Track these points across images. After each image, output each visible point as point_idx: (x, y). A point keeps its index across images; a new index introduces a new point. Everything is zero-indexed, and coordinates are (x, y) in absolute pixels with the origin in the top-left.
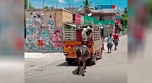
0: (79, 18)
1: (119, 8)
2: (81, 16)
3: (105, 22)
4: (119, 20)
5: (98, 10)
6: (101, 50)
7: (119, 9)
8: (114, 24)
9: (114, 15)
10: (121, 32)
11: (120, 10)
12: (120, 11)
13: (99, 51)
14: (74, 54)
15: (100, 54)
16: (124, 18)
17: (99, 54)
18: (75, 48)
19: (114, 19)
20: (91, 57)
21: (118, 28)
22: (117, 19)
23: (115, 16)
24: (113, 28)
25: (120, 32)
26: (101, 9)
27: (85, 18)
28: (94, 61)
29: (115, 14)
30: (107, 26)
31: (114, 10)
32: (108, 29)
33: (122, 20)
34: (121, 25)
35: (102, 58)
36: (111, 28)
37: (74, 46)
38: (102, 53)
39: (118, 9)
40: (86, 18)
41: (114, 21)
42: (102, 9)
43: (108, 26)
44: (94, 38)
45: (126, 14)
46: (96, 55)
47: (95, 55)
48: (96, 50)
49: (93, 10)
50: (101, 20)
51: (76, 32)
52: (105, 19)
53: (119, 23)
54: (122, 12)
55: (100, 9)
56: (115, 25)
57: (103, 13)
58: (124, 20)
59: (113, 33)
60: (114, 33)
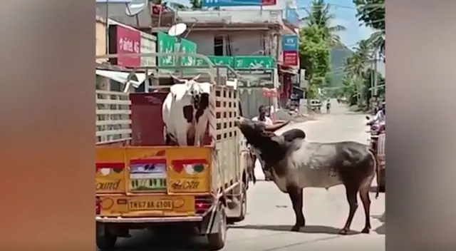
0: (136, 43)
1: (291, 3)
2: (142, 33)
3: (239, 61)
4: (295, 52)
5: (206, 10)
6: (241, 183)
7: (291, 7)
8: (276, 70)
9: (273, 34)
10: (303, 102)
11: (297, 11)
12: (298, 16)
13: (237, 186)
14: (126, 202)
15: (238, 197)
16: (313, 44)
17: (235, 200)
18: (131, 175)
19: (276, 48)
20: (205, 214)
21: (290, 85)
22: (286, 50)
23: (278, 36)
24: (271, 86)
25: (298, 100)
26: (217, 9)
27: (157, 42)
28: (220, 229)
29: (276, 27)
30: (244, 77)
31: (271, 11)
32: (250, 90)
33: (305, 53)
34: (303, 71)
35: (246, 217)
36: (262, 86)
37: (127, 168)
38: (247, 192)
39: (288, 8)
40: (161, 43)
41: (274, 54)
42: (222, 8)
43: (251, 79)
44: (216, 127)
45: (322, 29)
46: (225, 206)
47: (223, 206)
48: (226, 181)
49: (183, 12)
50: (218, 52)
51: (129, 102)
52: (237, 50)
53: (296, 64)
54: (303, 19)
55: (212, 8)
56: (279, 74)
57: (228, 22)
58: (313, 52)
59: (272, 107)
60: (277, 105)
